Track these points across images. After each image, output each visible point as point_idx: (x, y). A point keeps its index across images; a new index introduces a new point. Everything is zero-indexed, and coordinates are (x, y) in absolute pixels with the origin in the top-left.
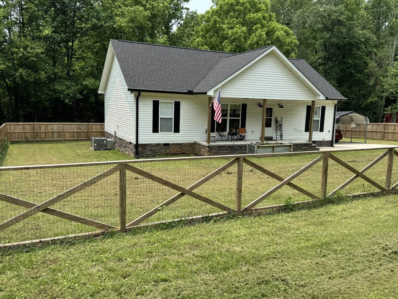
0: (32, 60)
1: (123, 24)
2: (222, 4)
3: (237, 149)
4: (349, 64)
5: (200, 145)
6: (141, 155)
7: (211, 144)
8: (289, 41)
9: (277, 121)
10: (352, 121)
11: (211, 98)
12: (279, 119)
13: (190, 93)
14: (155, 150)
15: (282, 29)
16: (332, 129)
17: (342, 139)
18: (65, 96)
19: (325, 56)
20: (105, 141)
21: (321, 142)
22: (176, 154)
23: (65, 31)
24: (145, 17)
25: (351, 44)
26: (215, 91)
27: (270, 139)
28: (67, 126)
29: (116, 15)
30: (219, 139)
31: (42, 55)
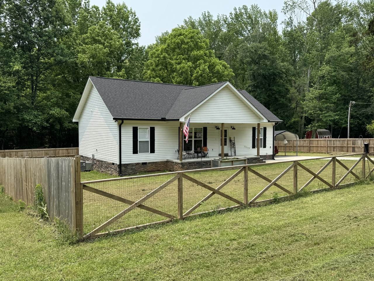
0: (5, 93)
1: (85, 60)
2: (169, 43)
3: (204, 165)
4: (274, 90)
5: (173, 162)
6: (124, 173)
7: (183, 161)
8: (227, 74)
9: (231, 141)
10: (285, 138)
11: (182, 124)
12: (232, 139)
13: (163, 119)
14: (135, 168)
15: (221, 63)
16: (272, 145)
17: (278, 153)
18: (33, 125)
19: (254, 85)
20: (84, 164)
21: (265, 156)
22: (152, 171)
23: (32, 66)
24: (104, 53)
25: (274, 74)
26: (186, 118)
27: (227, 155)
28: (36, 152)
29: (78, 52)
30: (187, 157)
31: (13, 88)
